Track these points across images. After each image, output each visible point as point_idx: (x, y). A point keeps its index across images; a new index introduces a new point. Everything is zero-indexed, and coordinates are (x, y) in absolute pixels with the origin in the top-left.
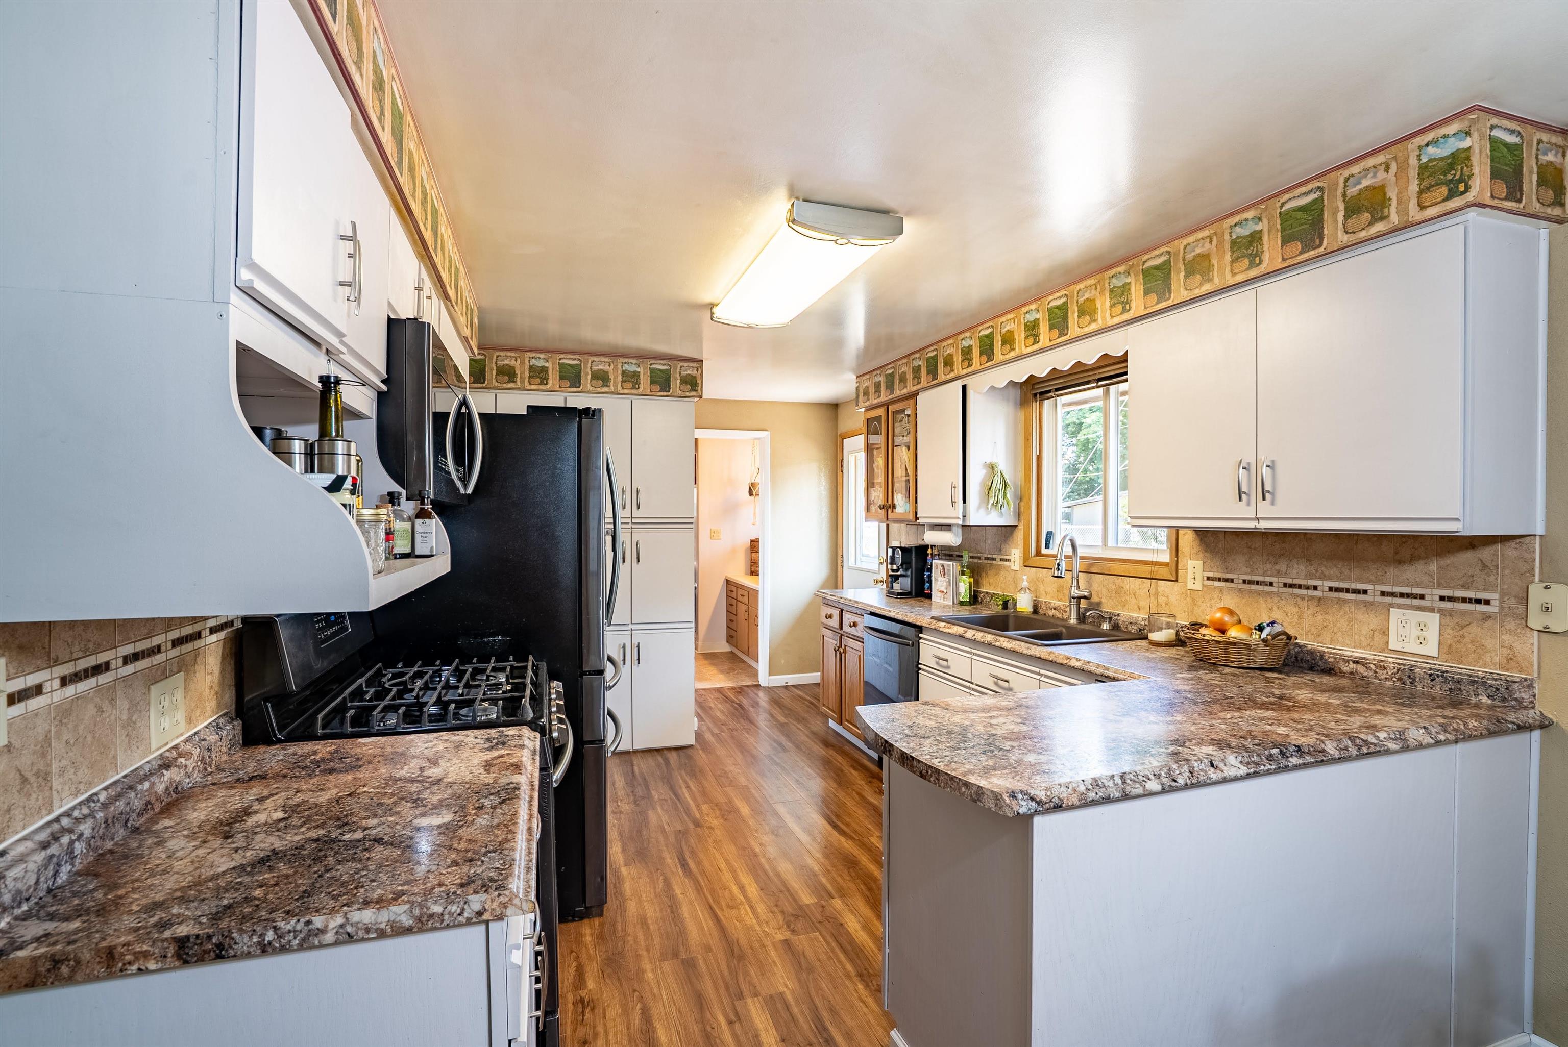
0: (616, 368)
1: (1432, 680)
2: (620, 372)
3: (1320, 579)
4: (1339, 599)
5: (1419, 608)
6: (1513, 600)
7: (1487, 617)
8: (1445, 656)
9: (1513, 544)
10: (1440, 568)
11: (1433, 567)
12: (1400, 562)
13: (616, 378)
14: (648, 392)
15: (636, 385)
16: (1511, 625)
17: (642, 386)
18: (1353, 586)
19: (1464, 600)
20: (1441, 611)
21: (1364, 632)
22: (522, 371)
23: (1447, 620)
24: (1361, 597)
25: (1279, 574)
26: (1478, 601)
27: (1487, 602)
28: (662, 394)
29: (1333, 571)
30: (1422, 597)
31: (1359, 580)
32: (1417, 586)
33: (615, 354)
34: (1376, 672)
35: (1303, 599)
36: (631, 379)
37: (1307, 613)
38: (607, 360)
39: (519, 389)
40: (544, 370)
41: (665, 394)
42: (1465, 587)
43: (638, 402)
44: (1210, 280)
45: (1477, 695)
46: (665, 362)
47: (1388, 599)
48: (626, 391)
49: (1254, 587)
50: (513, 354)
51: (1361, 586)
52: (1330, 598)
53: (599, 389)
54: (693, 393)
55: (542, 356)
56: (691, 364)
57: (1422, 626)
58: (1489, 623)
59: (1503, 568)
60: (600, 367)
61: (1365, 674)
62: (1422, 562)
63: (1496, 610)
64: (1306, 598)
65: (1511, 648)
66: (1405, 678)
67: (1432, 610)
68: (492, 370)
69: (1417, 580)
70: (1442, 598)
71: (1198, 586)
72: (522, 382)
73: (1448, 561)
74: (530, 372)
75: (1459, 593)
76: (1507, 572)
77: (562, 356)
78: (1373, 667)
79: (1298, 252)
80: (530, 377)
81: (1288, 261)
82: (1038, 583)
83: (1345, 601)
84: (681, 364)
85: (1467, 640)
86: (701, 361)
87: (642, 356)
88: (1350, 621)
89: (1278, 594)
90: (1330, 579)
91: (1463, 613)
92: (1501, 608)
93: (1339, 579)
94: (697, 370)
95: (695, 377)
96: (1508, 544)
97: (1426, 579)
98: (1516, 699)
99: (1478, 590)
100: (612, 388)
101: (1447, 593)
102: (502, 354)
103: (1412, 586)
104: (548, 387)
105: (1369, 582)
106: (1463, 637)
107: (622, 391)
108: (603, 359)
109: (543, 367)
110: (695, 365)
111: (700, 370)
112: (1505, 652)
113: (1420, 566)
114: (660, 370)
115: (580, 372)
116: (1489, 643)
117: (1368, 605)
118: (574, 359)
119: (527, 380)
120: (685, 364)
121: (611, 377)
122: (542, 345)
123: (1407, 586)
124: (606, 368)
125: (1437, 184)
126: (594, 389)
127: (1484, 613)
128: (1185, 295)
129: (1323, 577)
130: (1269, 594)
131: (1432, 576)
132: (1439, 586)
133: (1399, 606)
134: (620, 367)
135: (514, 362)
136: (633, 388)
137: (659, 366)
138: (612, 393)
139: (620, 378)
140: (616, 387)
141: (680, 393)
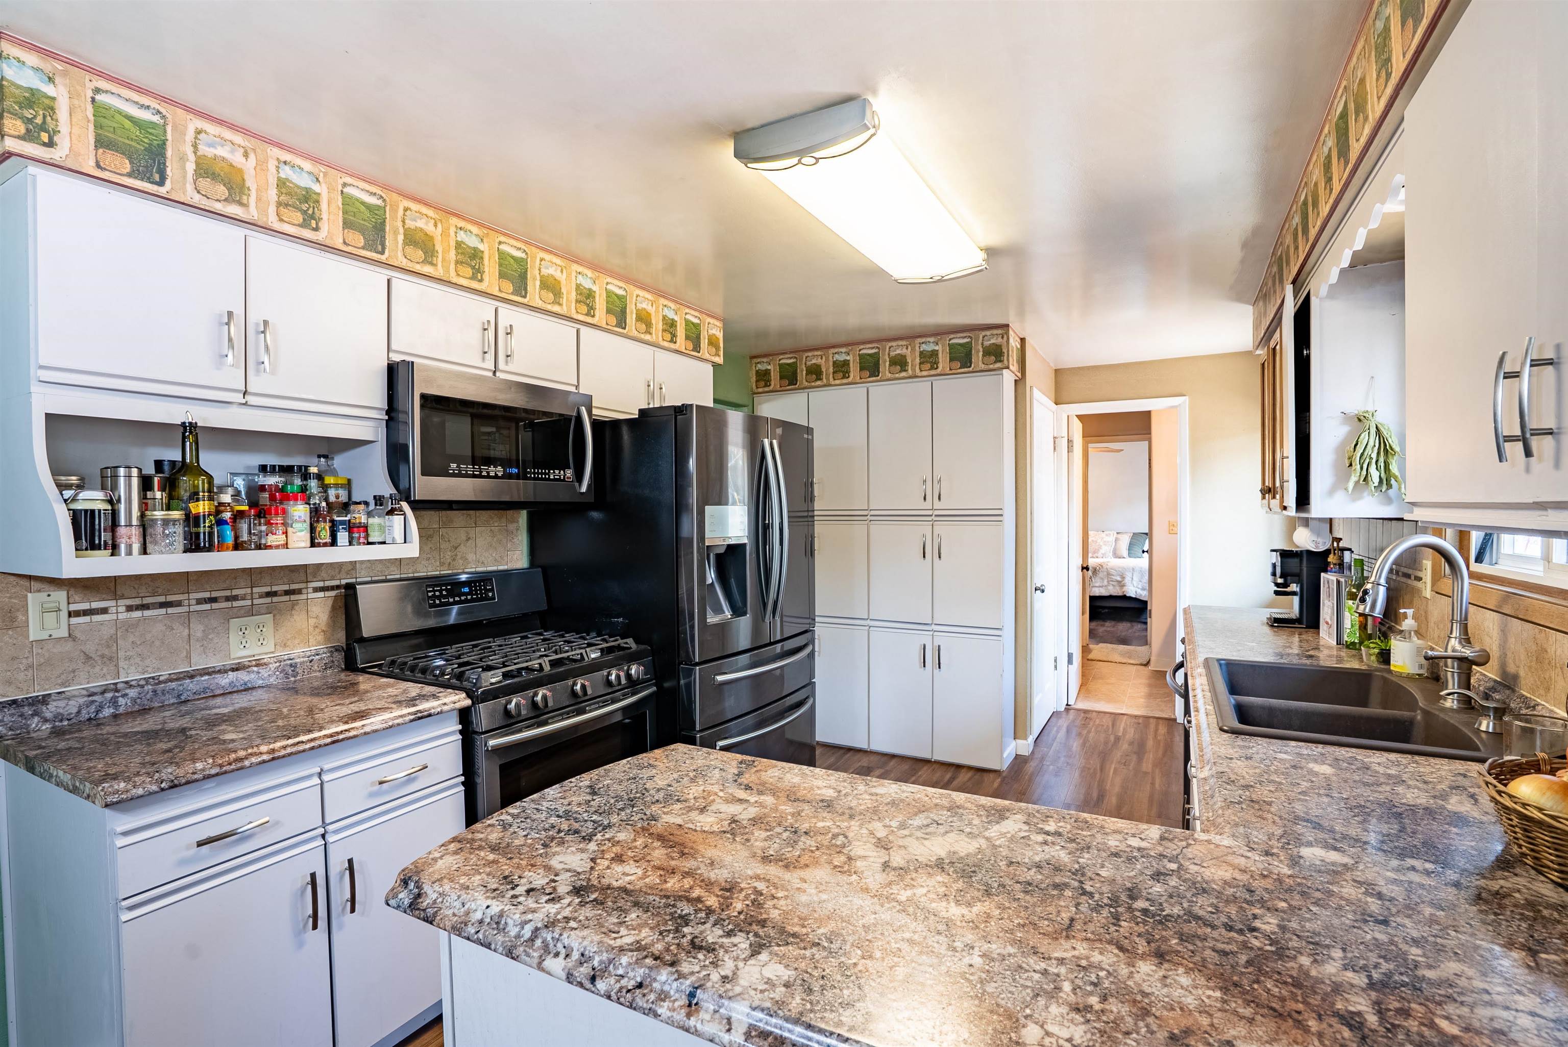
0: (913, 350)
2: (917, 354)
13: (914, 360)
14: (947, 371)
15: (934, 365)
17: (940, 366)
22: (827, 368)
28: (963, 370)
33: (912, 336)
36: (929, 359)
38: (904, 343)
39: (825, 386)
40: (846, 363)
41: (966, 370)
43: (940, 384)
46: (965, 334)
48: (924, 373)
50: (819, 353)
53: (897, 375)
54: (998, 365)
55: (843, 350)
56: (995, 332)
60: (898, 352)
68: (802, 371)
72: (828, 379)
74: (834, 367)
77: (862, 347)
80: (834, 373)
84: (984, 333)
86: (1007, 326)
87: (940, 332)
94: (1003, 337)
95: (1000, 345)
100: (910, 372)
102: (810, 354)
104: (850, 380)
107: (920, 374)
108: (900, 343)
109: (845, 361)
110: (999, 331)
111: (1005, 337)
114: (960, 345)
115: (879, 361)
118: (872, 348)
119: (831, 376)
120: (988, 333)
121: (909, 360)
122: (843, 339)
124: (904, 351)
126: (893, 376)
134: (917, 348)
135: (820, 360)
136: (932, 368)
137: (959, 340)
138: (910, 377)
139: (918, 360)
140: (914, 370)
141: (983, 367)
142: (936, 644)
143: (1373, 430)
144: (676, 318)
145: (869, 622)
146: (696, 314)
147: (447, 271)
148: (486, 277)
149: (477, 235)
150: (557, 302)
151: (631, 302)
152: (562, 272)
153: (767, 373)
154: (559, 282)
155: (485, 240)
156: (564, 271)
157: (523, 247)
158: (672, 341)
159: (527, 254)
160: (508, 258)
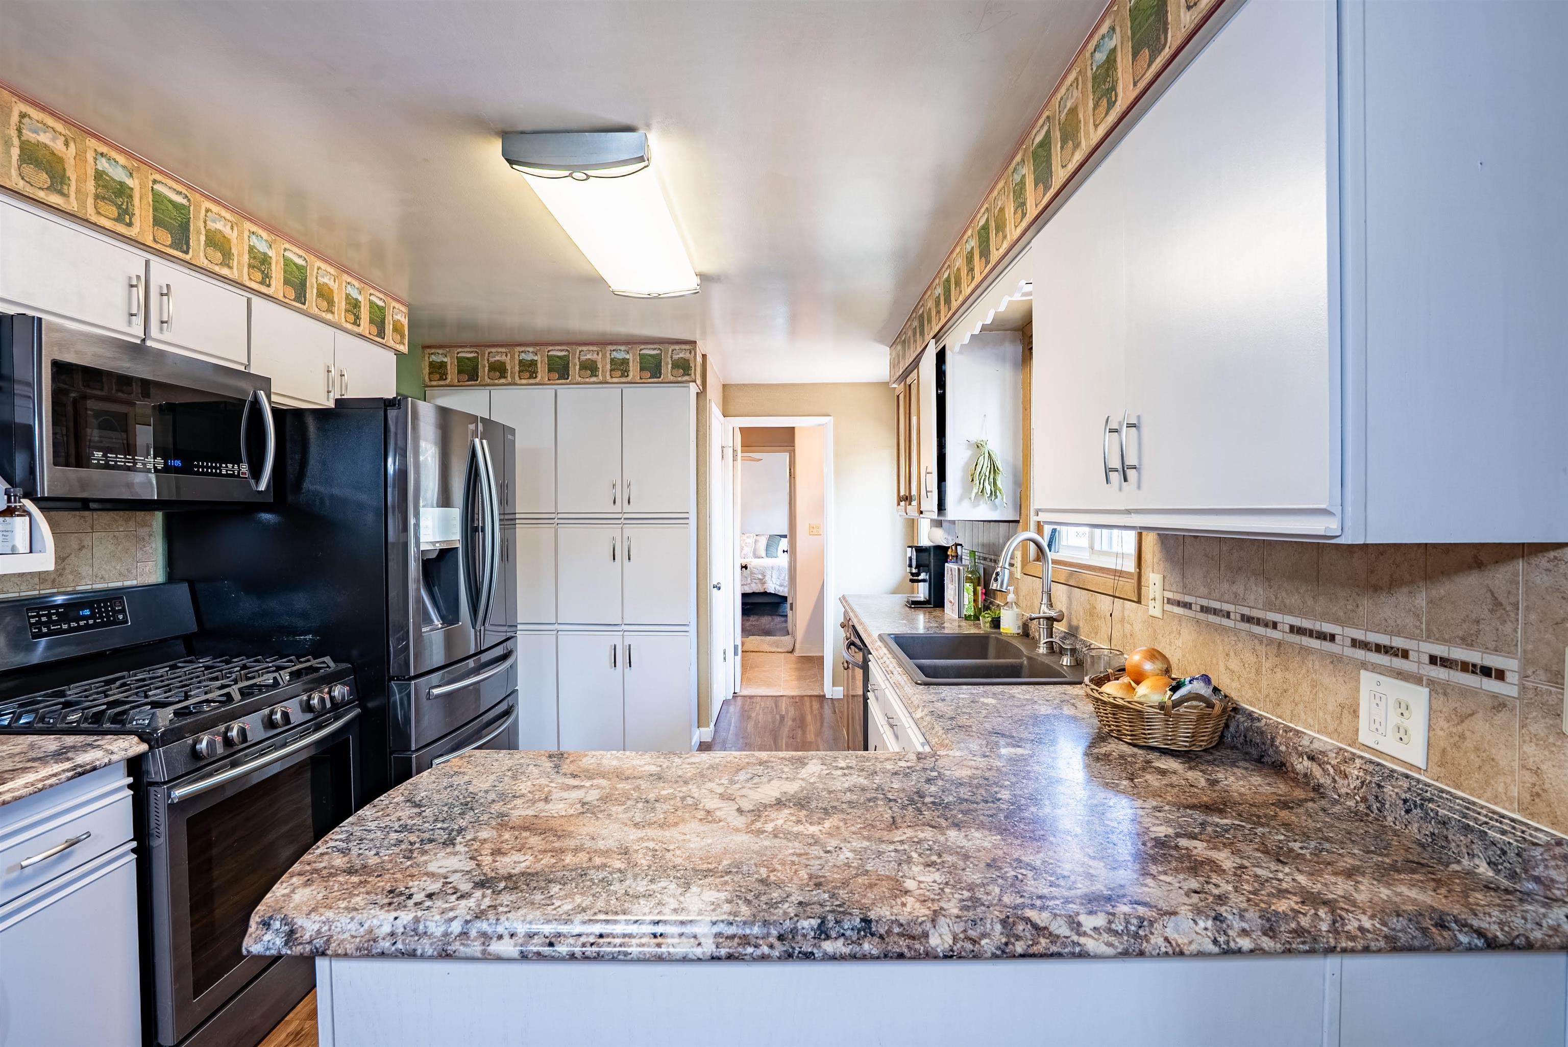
0: (604, 356)
1: (1408, 811)
2: (608, 361)
3: (1279, 611)
4: (1302, 647)
5: (1401, 675)
6: (1542, 676)
7: (1499, 704)
8: (1435, 770)
9: (1543, 561)
10: (1431, 602)
11: (1421, 600)
12: (1376, 589)
13: (604, 366)
14: (638, 379)
15: (625, 373)
16: (1538, 727)
17: (631, 374)
18: (1318, 626)
19: (1466, 667)
20: (1432, 684)
21: (1330, 707)
22: (513, 367)
23: (1439, 703)
24: (1327, 646)
25: (1236, 600)
26: (1486, 672)
27: (1500, 675)
28: (652, 380)
29: (1294, 600)
30: (1405, 654)
31: (1325, 617)
32: (1398, 635)
33: (603, 342)
34: (1334, 781)
35: (1261, 642)
36: (620, 367)
37: (1266, 665)
38: (595, 348)
39: (509, 384)
40: (533, 363)
41: (656, 380)
42: (1467, 642)
43: (631, 392)
44: (1079, 140)
45: (1472, 856)
46: (655, 346)
47: (1360, 654)
48: (615, 380)
49: (1212, 618)
50: (503, 350)
51: (1328, 628)
52: (1291, 644)
53: (587, 380)
54: (686, 378)
55: (531, 349)
56: (684, 347)
57: (1403, 708)
58: (1502, 717)
59: (1527, 608)
60: (589, 357)
61: (1322, 781)
62: (1405, 590)
63: (1514, 692)
64: (1265, 641)
65: (1537, 772)
66: (1371, 798)
67: (1417, 680)
68: (484, 367)
69: (1399, 622)
70: (1433, 660)
71: (1157, 612)
72: (513, 377)
73: (1442, 589)
74: (520, 366)
75: (1459, 654)
76: (1533, 617)
77: (551, 348)
78: (1331, 771)
79: (1146, 63)
80: (520, 372)
81: (1139, 85)
83: (1308, 650)
84: (673, 347)
85: (1469, 744)
86: (695, 342)
87: (630, 342)
88: (1314, 685)
89: (1236, 631)
90: (1291, 613)
91: (1465, 692)
92: (1523, 689)
93: (1302, 614)
94: (690, 353)
95: (688, 360)
96: (1534, 561)
97: (1410, 621)
98: (1537, 880)
99: (1486, 649)
100: (601, 378)
101: (1440, 650)
102: (493, 350)
103: (1391, 634)
104: (537, 380)
105: (1337, 621)
106: (1462, 737)
107: (610, 380)
108: (591, 348)
109: (532, 361)
110: (687, 347)
111: (693, 352)
112: (1530, 778)
113: (1401, 596)
114: (650, 355)
115: (568, 364)
116: (1505, 757)
117: (1336, 660)
118: (562, 351)
119: (517, 374)
120: (677, 347)
121: (600, 366)
122: (531, 338)
123: (1385, 632)
124: (594, 357)
126: (582, 380)
127: (1495, 696)
128: (1064, 173)
129: (1284, 609)
130: (1225, 629)
131: (1418, 617)
132: (1430, 637)
133: (1375, 668)
134: (608, 355)
135: (504, 357)
136: (622, 376)
137: (649, 351)
138: (601, 383)
139: (608, 367)
140: (604, 376)
141: (672, 379)
142: (627, 643)
143: (987, 455)
144: (360, 298)
145: (556, 626)
146: (381, 296)
147: (83, 204)
148: (136, 221)
149: (124, 167)
150: (226, 263)
151: (311, 274)
152: (232, 228)
153: (443, 365)
154: (229, 241)
155: (134, 175)
156: (235, 228)
157: (184, 191)
158: (355, 323)
159: (189, 200)
160: (165, 201)
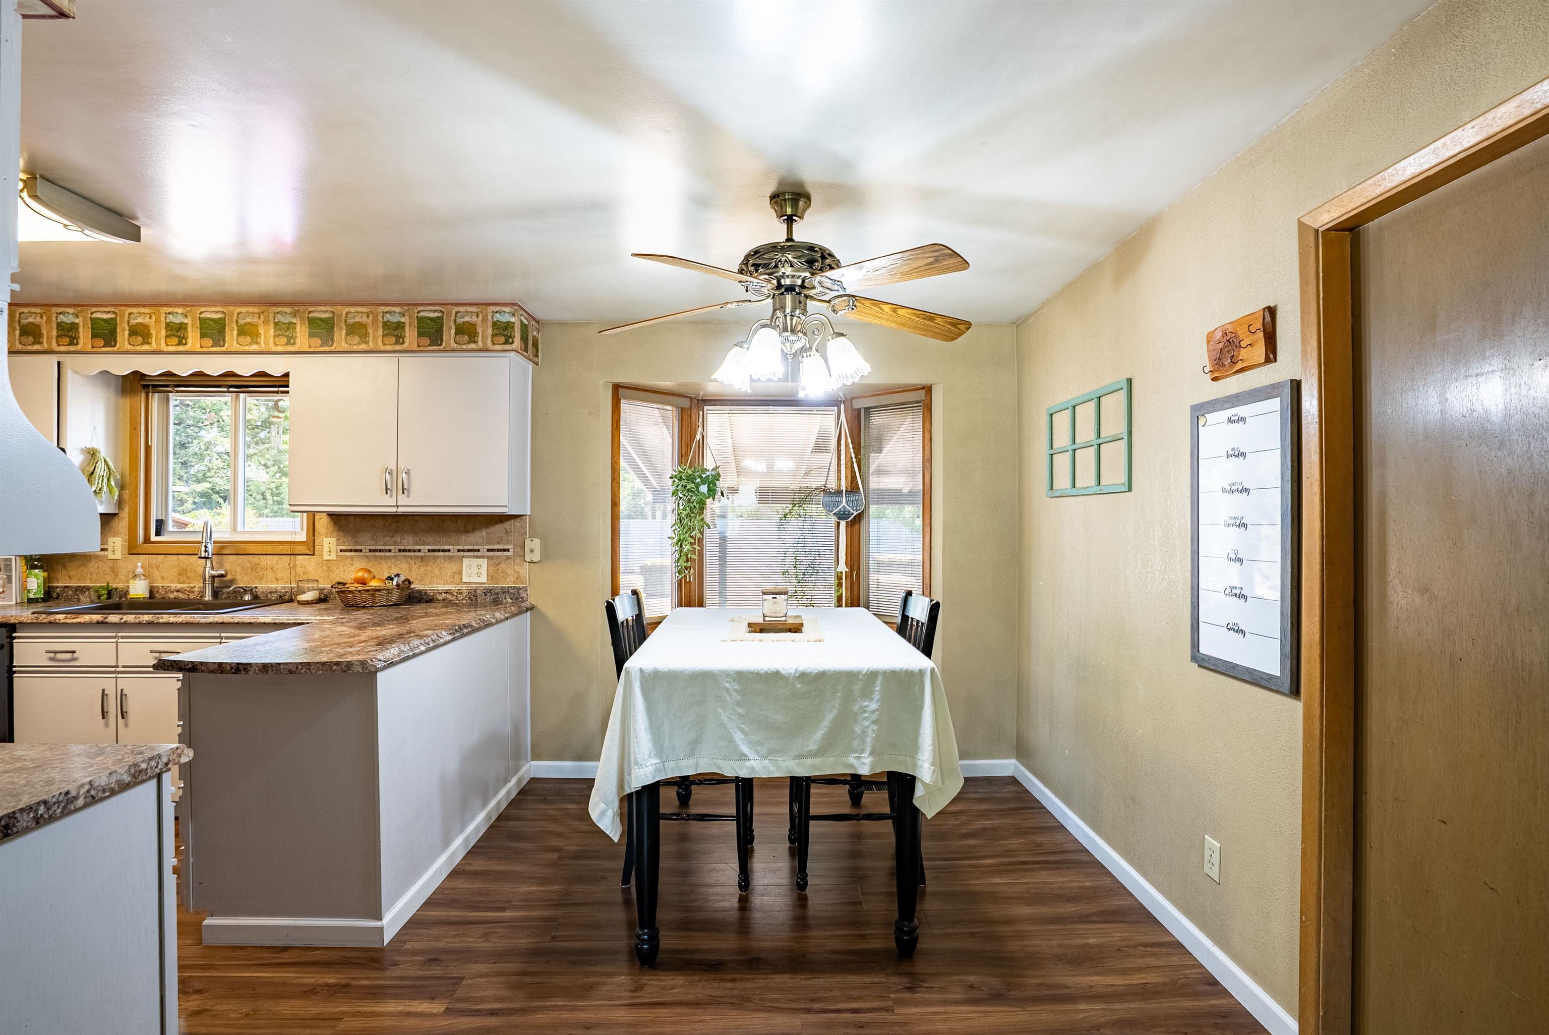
1: (485, 595)
3: (422, 545)
4: (434, 556)
5: (477, 557)
6: (519, 548)
7: (508, 558)
8: (489, 582)
9: (518, 520)
10: (487, 533)
11: (484, 533)
12: (467, 532)
16: (518, 561)
18: (442, 548)
19: (498, 550)
20: (488, 557)
21: (449, 575)
23: (490, 562)
24: (447, 554)
25: (395, 543)
26: (504, 550)
27: (508, 550)
29: (430, 539)
30: (479, 550)
31: (445, 544)
32: (476, 545)
34: (457, 596)
35: (412, 559)
37: (414, 567)
42: (498, 543)
44: (367, 343)
45: (505, 599)
47: (462, 554)
49: (377, 554)
51: (446, 547)
52: (429, 556)
57: (479, 567)
58: (509, 560)
59: (514, 532)
61: (451, 599)
62: (478, 531)
63: (512, 554)
64: (413, 558)
65: (518, 572)
66: (472, 597)
67: (483, 557)
69: (476, 541)
70: (488, 550)
71: (333, 557)
73: (491, 529)
75: (496, 547)
76: (516, 534)
78: (455, 594)
79: (427, 344)
81: (421, 348)
82: (150, 570)
83: (438, 557)
85: (500, 571)
88: (441, 569)
89: (395, 557)
90: (428, 544)
91: (498, 557)
92: (514, 552)
93: (434, 544)
96: (516, 520)
97: (480, 540)
98: (521, 598)
99: (504, 544)
101: (490, 547)
103: (474, 545)
105: (451, 544)
106: (498, 570)
112: (516, 574)
113: (477, 533)
116: (510, 571)
117: (451, 558)
123: (471, 545)
125: (500, 335)
127: (507, 556)
128: (345, 346)
129: (424, 544)
130: (388, 557)
131: (483, 538)
132: (487, 544)
133: (467, 557)
